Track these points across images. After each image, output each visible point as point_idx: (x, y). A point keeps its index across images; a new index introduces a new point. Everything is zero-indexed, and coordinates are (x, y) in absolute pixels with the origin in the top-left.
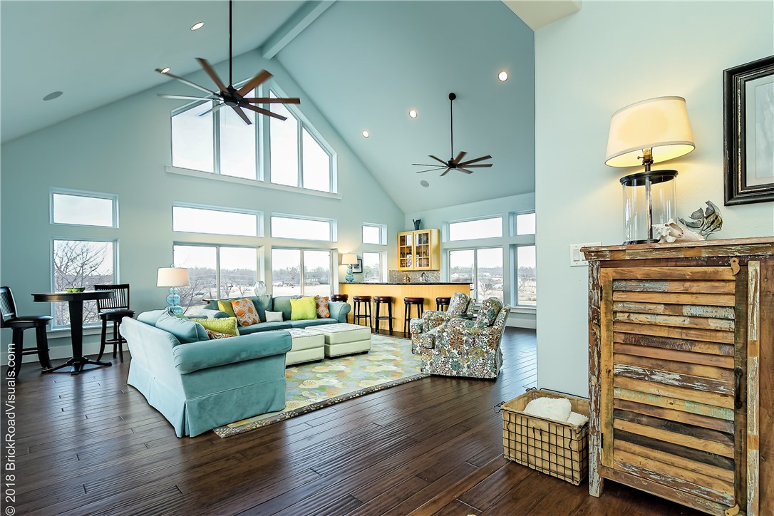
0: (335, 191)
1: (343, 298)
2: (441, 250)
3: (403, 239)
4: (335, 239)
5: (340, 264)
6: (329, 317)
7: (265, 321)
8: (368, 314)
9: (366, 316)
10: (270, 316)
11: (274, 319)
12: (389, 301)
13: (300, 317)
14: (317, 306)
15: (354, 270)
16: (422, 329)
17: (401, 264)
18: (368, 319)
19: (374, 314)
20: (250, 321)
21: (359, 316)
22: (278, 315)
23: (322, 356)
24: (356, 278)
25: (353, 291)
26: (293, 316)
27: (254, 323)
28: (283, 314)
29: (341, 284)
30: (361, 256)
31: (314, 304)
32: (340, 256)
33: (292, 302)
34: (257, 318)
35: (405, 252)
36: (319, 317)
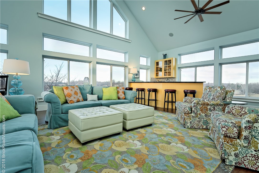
0: (128, 38)
1: (131, 89)
2: (177, 68)
3: (157, 64)
4: (127, 61)
5: (129, 73)
6: (125, 99)
7: (87, 100)
8: (143, 97)
9: (142, 99)
10: (90, 97)
11: (92, 99)
12: (155, 91)
13: (108, 98)
14: (118, 92)
15: (136, 77)
16: (191, 111)
17: (156, 75)
18: (143, 100)
19: (147, 98)
20: (75, 100)
21: (139, 98)
22: (95, 97)
23: (121, 130)
24: (137, 80)
25: (135, 86)
26: (104, 98)
27: (78, 101)
28: (98, 96)
29: (130, 83)
30: (139, 70)
31: (116, 91)
32: (129, 69)
33: (104, 89)
34: (81, 98)
35: (158, 70)
36: (119, 99)
